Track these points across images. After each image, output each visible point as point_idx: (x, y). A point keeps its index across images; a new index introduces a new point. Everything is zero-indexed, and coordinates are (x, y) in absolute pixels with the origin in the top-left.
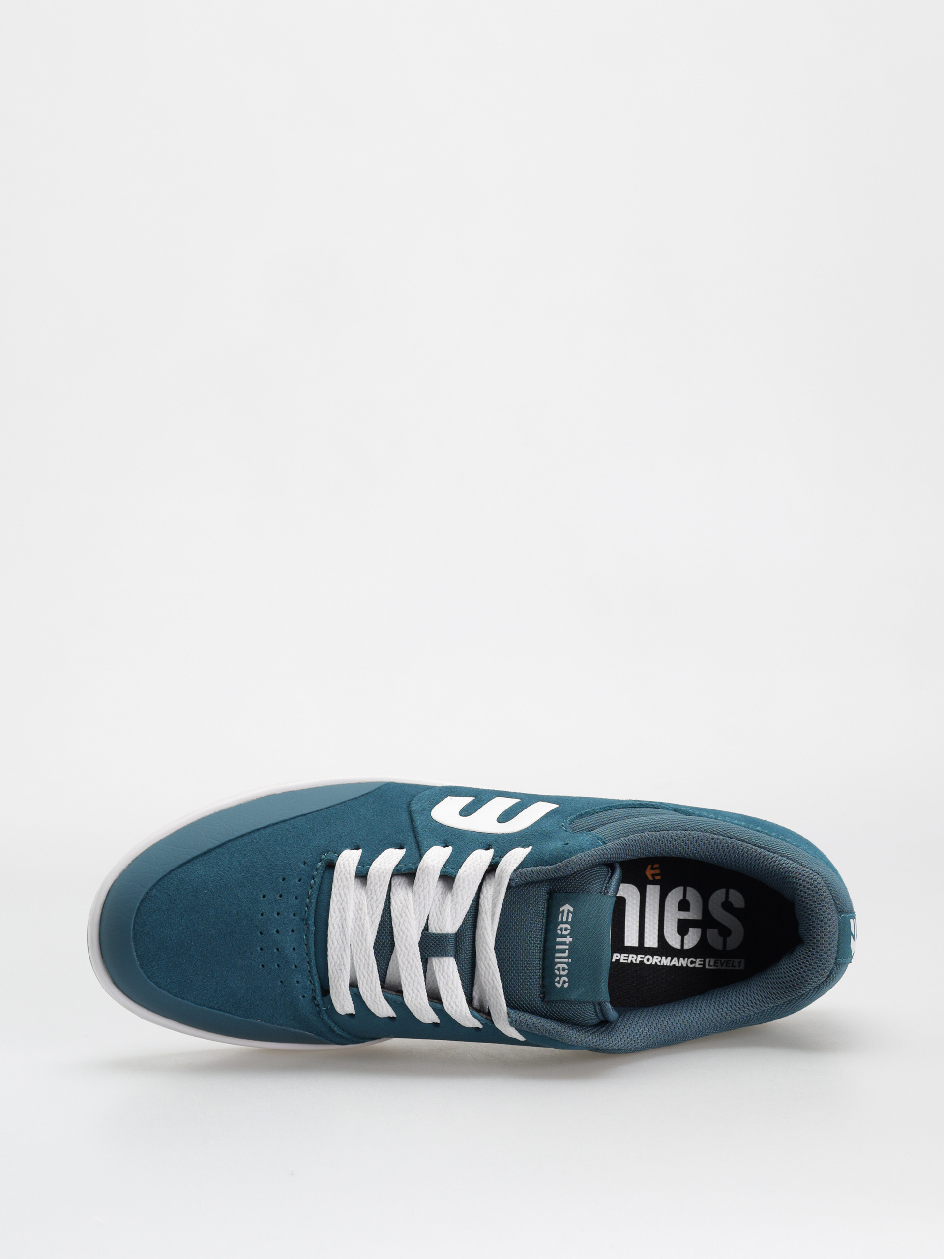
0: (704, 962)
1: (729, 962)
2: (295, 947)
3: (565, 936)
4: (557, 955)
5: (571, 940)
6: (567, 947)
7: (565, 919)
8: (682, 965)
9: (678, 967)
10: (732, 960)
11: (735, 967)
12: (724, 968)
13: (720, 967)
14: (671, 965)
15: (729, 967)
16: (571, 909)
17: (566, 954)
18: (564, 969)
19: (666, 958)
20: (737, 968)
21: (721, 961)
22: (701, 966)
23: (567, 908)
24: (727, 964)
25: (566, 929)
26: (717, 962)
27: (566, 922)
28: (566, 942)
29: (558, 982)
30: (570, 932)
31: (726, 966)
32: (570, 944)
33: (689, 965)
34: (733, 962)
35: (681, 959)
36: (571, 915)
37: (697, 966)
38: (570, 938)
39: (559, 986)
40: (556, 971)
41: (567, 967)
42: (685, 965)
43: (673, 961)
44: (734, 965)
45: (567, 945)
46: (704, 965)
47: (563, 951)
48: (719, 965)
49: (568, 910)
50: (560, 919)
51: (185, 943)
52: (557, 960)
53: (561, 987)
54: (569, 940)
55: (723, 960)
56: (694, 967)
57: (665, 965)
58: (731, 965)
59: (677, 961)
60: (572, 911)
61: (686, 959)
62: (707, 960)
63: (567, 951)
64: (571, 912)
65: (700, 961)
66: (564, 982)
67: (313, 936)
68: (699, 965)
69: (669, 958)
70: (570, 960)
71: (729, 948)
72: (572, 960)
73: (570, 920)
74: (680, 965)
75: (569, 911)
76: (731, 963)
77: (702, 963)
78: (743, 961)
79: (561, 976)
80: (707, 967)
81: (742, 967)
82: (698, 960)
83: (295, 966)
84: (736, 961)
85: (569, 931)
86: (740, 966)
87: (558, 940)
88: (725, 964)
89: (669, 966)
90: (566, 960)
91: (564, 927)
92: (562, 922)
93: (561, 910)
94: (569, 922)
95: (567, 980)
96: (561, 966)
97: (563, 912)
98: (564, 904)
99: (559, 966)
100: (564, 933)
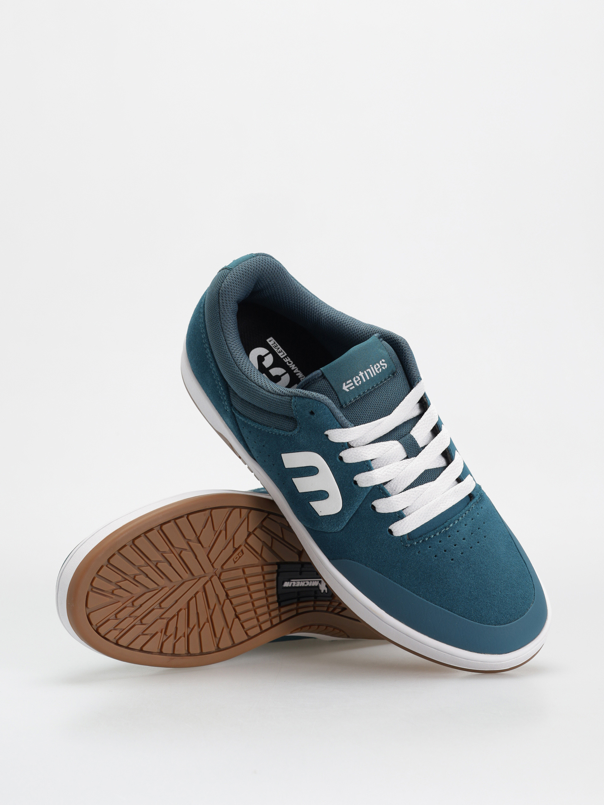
0: (284, 358)
1: (274, 346)
2: (464, 525)
3: (360, 377)
4: (372, 376)
5: (360, 372)
6: (365, 372)
7: (352, 384)
8: (295, 367)
9: (298, 367)
10: (272, 346)
11: (274, 342)
12: (279, 346)
13: (281, 349)
14: (299, 371)
15: (276, 345)
16: (344, 384)
17: (369, 370)
18: (377, 367)
19: (299, 376)
20: (274, 340)
21: (277, 350)
22: (288, 357)
23: (345, 388)
24: (276, 347)
25: (356, 379)
26: (279, 352)
27: (353, 382)
28: (363, 375)
29: (384, 366)
30: (356, 376)
31: (277, 346)
32: (363, 371)
33: (292, 363)
34: (272, 345)
35: (292, 369)
36: (348, 382)
37: (289, 359)
39: (386, 365)
40: (380, 371)
41: (375, 366)
42: (294, 365)
43: (297, 372)
44: (274, 343)
45: (364, 373)
46: (286, 357)
47: (368, 373)
48: (279, 350)
49: (346, 386)
50: (354, 387)
51: (505, 585)
52: (375, 374)
53: (386, 363)
54: (361, 374)
55: (276, 350)
56: (291, 360)
57: (302, 374)
58: (275, 344)
59: (295, 370)
60: (345, 383)
61: (290, 367)
62: (282, 357)
63: (367, 370)
65: (286, 360)
66: (383, 362)
67: (452, 519)
68: (288, 359)
69: (297, 375)
70: (371, 366)
71: (267, 351)
73: (351, 381)
74: (296, 367)
76: (273, 345)
77: (286, 358)
78: (268, 340)
79: (381, 366)
80: (286, 354)
81: (271, 338)
82: (286, 361)
83: (472, 519)
84: (270, 343)
86: (272, 340)
87: (364, 381)
88: (277, 347)
89: (301, 371)
90: (372, 368)
91: (355, 382)
92: (354, 385)
93: (348, 390)
94: (352, 380)
95: (381, 362)
96: (376, 369)
97: (348, 388)
98: (344, 390)
99: (377, 371)
100: (359, 379)
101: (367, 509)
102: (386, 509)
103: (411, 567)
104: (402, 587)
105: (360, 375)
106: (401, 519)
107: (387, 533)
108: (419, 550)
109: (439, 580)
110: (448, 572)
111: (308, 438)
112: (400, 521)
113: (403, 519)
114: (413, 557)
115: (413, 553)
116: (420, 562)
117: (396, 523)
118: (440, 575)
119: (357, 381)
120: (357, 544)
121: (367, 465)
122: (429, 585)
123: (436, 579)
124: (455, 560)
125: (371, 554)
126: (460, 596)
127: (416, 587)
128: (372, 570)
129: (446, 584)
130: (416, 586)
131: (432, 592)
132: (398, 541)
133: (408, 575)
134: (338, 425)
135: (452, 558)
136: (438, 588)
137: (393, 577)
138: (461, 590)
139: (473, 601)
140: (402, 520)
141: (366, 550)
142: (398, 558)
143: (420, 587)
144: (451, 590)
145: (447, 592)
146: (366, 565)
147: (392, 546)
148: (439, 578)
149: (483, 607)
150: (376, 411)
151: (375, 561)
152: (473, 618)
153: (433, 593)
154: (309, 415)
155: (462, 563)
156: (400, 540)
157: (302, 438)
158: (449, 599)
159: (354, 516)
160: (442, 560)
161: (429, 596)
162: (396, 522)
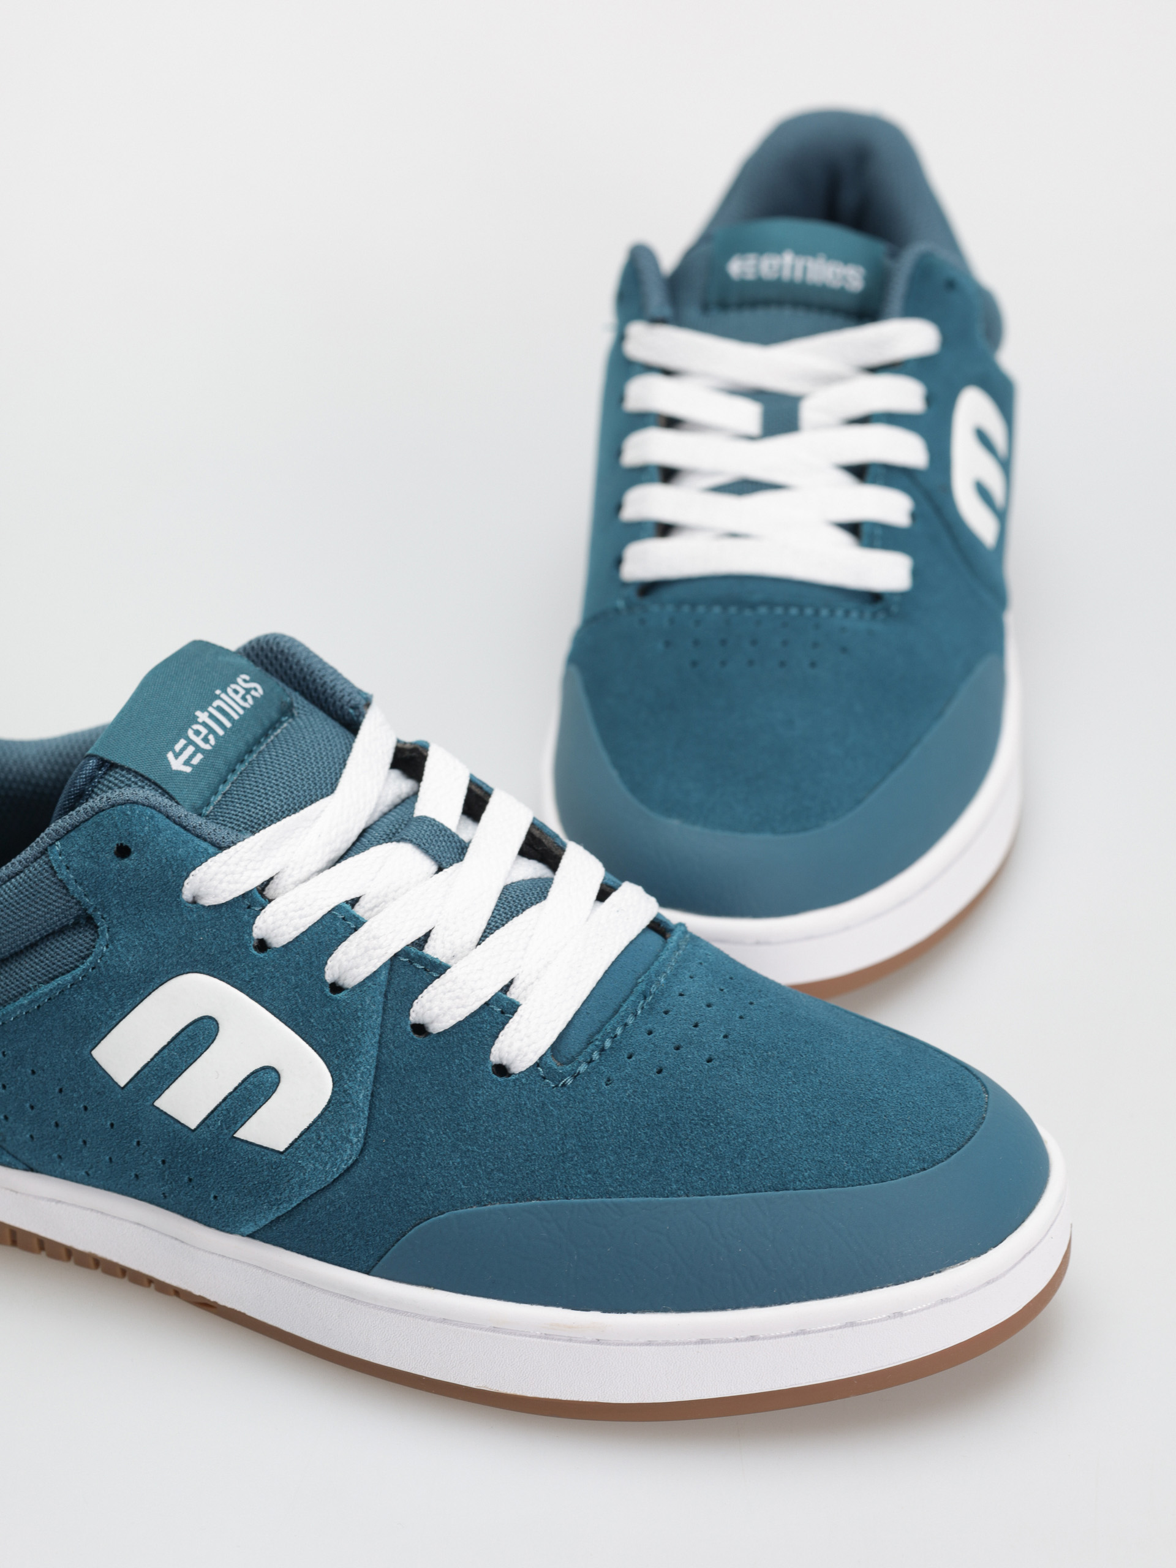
3: (205, 724)
4: (236, 717)
5: (198, 713)
6: (210, 709)
16: (170, 756)
17: (217, 703)
18: (236, 692)
23: (177, 764)
25: (197, 733)
27: (191, 742)
28: (209, 718)
29: (255, 689)
30: (193, 725)
32: (203, 709)
36: (178, 747)
38: (198, 717)
39: (258, 685)
40: (250, 702)
41: (229, 690)
45: (208, 712)
47: (220, 709)
49: (176, 759)
50: (199, 757)
52: (241, 712)
53: (258, 682)
54: (202, 716)
60: (170, 753)
63: (215, 705)
64: (174, 752)
70: (217, 694)
72: (217, 689)
73: (182, 742)
75: (177, 756)
79: (247, 691)
85: (196, 727)
87: (221, 732)
90: (223, 696)
91: (198, 740)
92: (198, 749)
93: (188, 769)
94: (187, 738)
95: (239, 680)
96: (238, 698)
97: (187, 763)
98: (179, 773)
99: (242, 703)
100: (204, 731)
101: (406, 1042)
102: (458, 1008)
103: (607, 1131)
104: (614, 1200)
105: (200, 720)
106: (513, 1015)
107: (492, 1077)
108: (606, 1074)
109: (705, 1124)
110: (718, 1092)
111: (146, 938)
112: (511, 1020)
113: (516, 1011)
114: (601, 1101)
115: (593, 1091)
116: (625, 1103)
117: (502, 1033)
118: (702, 1111)
119: (202, 736)
120: (424, 1159)
121: (344, 919)
122: (685, 1150)
123: (696, 1124)
124: (719, 1058)
125: (480, 1164)
126: (786, 1136)
127: (651, 1179)
128: (507, 1205)
129: (730, 1123)
130: (650, 1174)
131: (703, 1166)
132: (535, 1083)
133: (612, 1158)
134: (211, 849)
135: (707, 1057)
136: (712, 1146)
137: (571, 1187)
138: (779, 1121)
139: (827, 1134)
140: (516, 1014)
141: (459, 1160)
142: (559, 1128)
143: (663, 1170)
144: (752, 1133)
145: (744, 1143)
146: (479, 1203)
147: (525, 1104)
148: (703, 1120)
149: (865, 1138)
150: (292, 793)
151: (501, 1175)
152: (855, 1178)
153: (707, 1166)
154: (116, 864)
155: (742, 1056)
156: (539, 1075)
157: (128, 951)
158: (760, 1159)
159: (378, 1086)
160: (682, 1071)
161: (702, 1179)
162: (503, 1028)
